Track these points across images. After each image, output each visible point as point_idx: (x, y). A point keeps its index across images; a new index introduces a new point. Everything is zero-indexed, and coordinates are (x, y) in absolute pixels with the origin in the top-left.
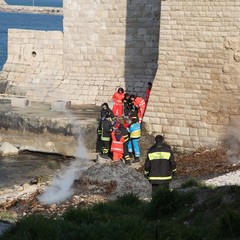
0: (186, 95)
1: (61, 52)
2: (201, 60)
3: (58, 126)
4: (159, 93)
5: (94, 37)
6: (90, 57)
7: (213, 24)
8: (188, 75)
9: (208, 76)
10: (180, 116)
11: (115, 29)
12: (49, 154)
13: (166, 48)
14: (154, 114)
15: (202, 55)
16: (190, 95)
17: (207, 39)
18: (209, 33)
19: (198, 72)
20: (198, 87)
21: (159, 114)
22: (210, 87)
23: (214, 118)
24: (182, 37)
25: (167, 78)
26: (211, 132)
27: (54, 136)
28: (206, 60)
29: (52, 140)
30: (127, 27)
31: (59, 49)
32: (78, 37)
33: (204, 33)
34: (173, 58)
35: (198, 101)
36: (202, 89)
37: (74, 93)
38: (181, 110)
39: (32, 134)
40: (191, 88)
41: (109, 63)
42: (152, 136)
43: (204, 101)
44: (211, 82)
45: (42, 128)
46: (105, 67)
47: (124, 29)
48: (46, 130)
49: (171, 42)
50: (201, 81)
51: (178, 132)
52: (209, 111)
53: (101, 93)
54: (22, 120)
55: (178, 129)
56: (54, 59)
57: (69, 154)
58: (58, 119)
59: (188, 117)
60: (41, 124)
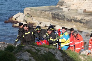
27: (76, 23)
29: (75, 25)
37: (89, 6)
39: (68, 22)
45: (72, 20)
48: (73, 21)
54: (65, 16)
57: (81, 30)
60: (71, 18)
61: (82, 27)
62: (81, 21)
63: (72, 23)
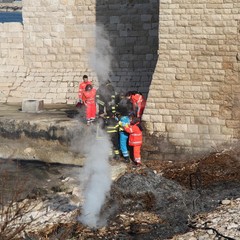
0: (194, 88)
1: (21, 46)
2: (211, 47)
3: (38, 129)
4: (161, 87)
5: (60, 28)
6: (55, 50)
7: (224, 5)
8: (195, 64)
9: (220, 65)
10: (187, 112)
11: (83, 18)
12: (30, 161)
13: (167, 36)
14: (155, 111)
15: (211, 42)
16: (198, 88)
17: (217, 23)
18: (219, 16)
19: (207, 61)
20: (208, 78)
21: (161, 111)
22: (222, 78)
23: (227, 113)
24: (186, 23)
25: (169, 70)
26: (225, 128)
27: (34, 142)
28: (216, 47)
29: (31, 146)
30: (97, 15)
31: (18, 43)
32: (40, 28)
33: (214, 16)
34: (176, 46)
35: (208, 94)
36: (212, 80)
37: (40, 91)
38: (188, 105)
39: (6, 139)
40: (199, 79)
41: (78, 56)
42: (153, 136)
43: (215, 94)
44: (223, 72)
45: (19, 132)
46: (73, 60)
47: (94, 18)
48: (23, 134)
49: (173, 29)
50: (211, 71)
51: (186, 129)
52: (221, 105)
53: (72, 89)
55: (185, 127)
56: (13, 54)
57: (53, 160)
58: (37, 122)
59: (197, 113)
60: (17, 128)
61: (57, 150)
62: (51, 133)
63: (22, 142)
